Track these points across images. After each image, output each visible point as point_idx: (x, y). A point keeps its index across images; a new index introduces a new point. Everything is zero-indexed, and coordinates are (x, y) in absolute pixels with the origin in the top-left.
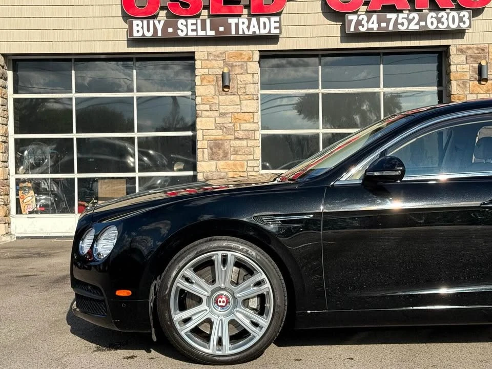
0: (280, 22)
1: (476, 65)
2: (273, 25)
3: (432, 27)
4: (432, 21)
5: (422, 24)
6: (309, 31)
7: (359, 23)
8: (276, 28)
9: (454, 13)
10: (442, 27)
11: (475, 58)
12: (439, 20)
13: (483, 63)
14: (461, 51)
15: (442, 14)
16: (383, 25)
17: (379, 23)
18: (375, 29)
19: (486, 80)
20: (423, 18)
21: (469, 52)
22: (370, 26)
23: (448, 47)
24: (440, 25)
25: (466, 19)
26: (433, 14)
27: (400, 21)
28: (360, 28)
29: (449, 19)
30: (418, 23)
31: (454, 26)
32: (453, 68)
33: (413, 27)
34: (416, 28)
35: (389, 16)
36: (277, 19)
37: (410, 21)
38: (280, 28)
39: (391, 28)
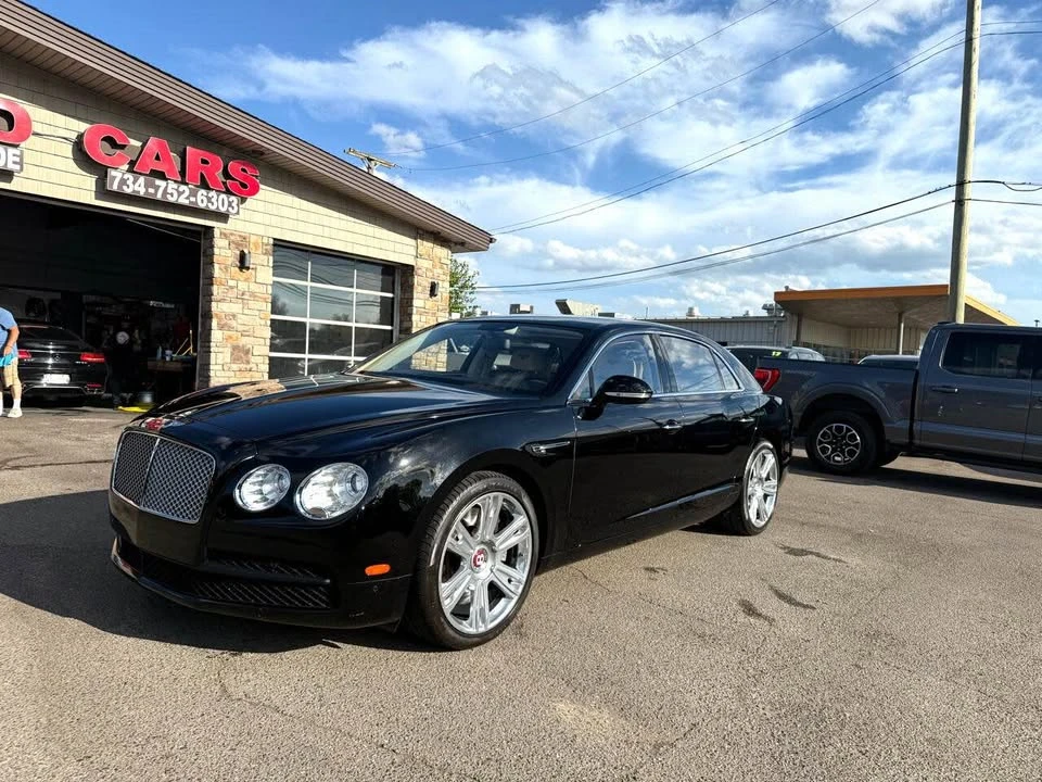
0: (21, 157)
1: (238, 253)
2: (11, 159)
3: (202, 206)
4: (202, 199)
5: (193, 199)
6: (54, 176)
7: (123, 182)
8: (15, 163)
9: (223, 196)
10: (213, 208)
11: (238, 245)
12: (209, 200)
13: (246, 251)
14: (224, 235)
15: (212, 194)
16: (151, 191)
17: (146, 186)
18: (142, 194)
19: (248, 268)
20: (193, 194)
21: (232, 238)
22: (137, 188)
23: (211, 228)
24: (210, 205)
25: (234, 205)
26: (203, 191)
27: (169, 191)
28: (125, 188)
29: (219, 201)
30: (187, 198)
31: (223, 210)
32: (216, 251)
33: (183, 200)
34: (186, 202)
35: (158, 182)
36: (17, 151)
37: (180, 194)
38: (21, 163)
39: (159, 196)
